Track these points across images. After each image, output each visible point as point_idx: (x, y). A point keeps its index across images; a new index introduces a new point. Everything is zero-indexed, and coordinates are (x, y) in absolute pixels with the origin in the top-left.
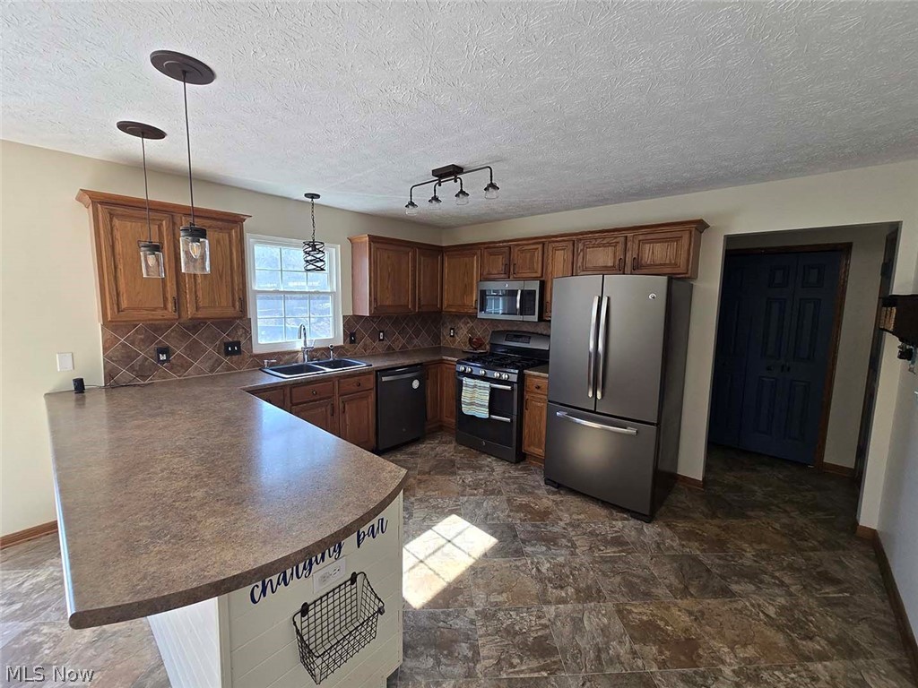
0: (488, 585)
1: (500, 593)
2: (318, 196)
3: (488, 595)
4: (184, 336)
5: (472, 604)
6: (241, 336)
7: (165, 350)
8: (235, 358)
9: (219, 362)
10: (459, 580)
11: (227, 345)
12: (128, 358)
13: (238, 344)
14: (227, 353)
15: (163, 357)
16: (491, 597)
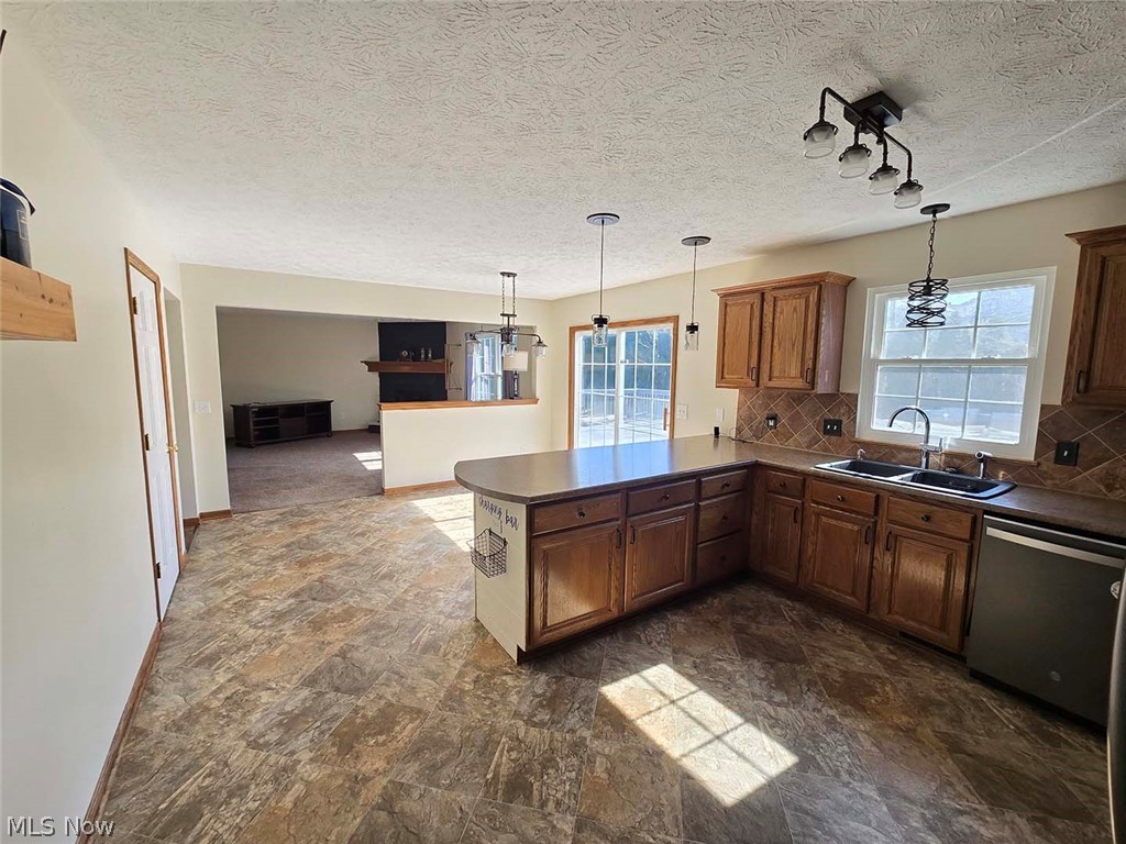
0: (625, 761)
1: (607, 771)
2: (947, 206)
3: (607, 757)
4: (790, 406)
5: (596, 737)
6: (844, 415)
7: (774, 418)
8: (834, 438)
9: (816, 440)
10: (637, 732)
11: (827, 422)
12: (750, 419)
13: (839, 423)
14: (826, 432)
15: (771, 423)
16: (604, 760)
